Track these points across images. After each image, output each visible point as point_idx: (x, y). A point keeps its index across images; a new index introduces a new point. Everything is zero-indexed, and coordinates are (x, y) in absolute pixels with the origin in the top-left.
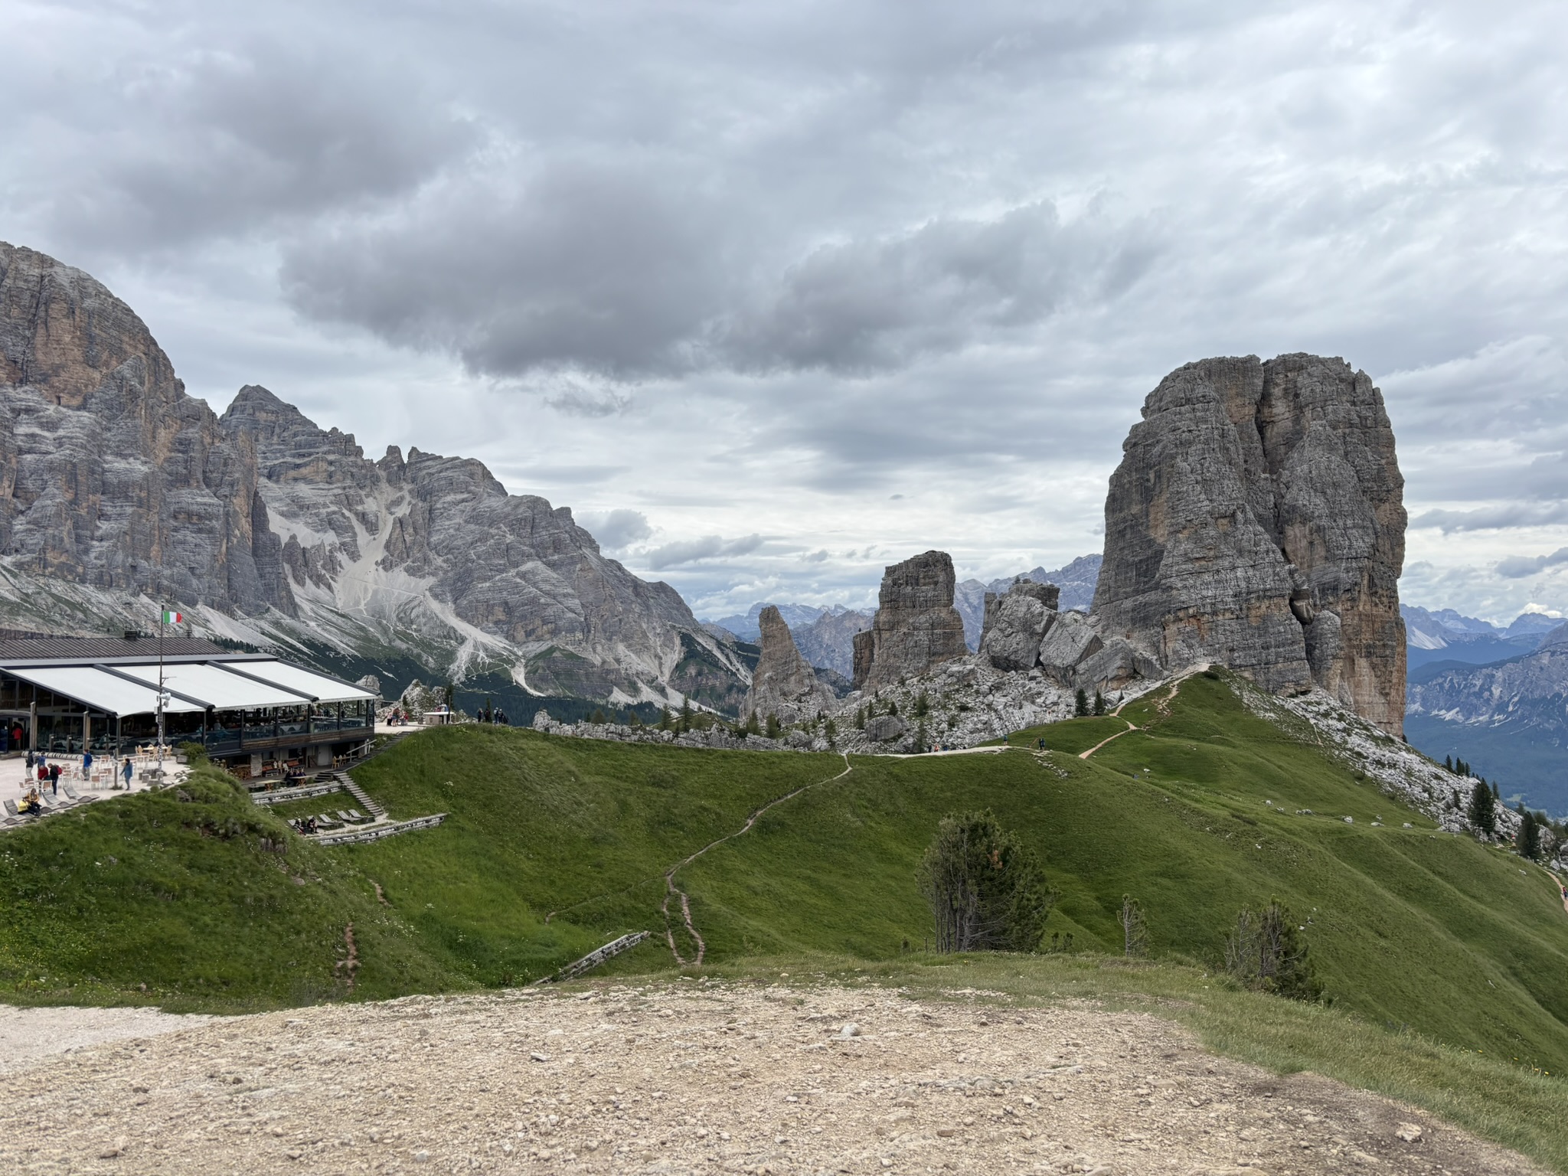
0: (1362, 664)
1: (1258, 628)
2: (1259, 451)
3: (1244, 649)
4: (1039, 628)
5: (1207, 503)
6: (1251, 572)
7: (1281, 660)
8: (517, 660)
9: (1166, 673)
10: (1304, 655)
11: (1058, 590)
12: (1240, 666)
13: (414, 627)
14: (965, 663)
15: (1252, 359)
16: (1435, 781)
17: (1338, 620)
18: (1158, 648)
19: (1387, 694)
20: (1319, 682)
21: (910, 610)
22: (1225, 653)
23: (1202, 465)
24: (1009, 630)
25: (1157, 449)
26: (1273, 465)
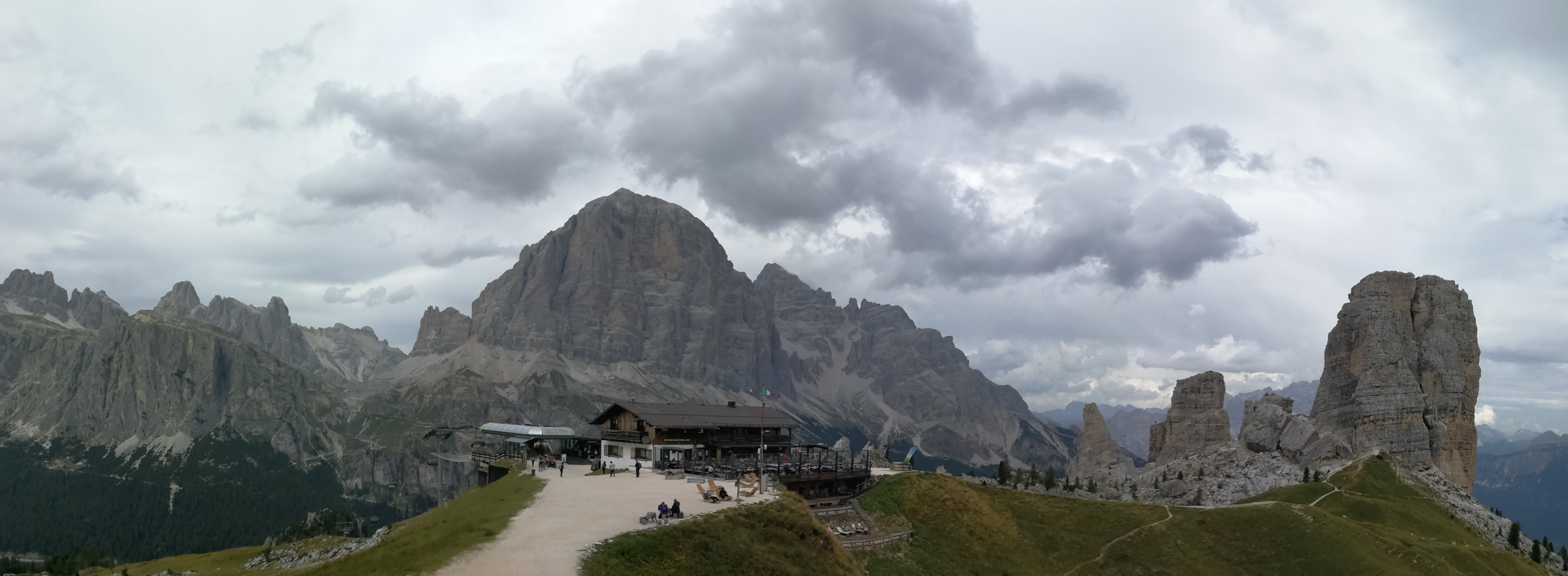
0: (1456, 453)
1: (1406, 430)
2: (1411, 328)
3: (1398, 442)
4: (1280, 425)
5: (1383, 354)
6: (1404, 397)
7: (1416, 449)
8: (917, 432)
9: (1355, 456)
10: (1428, 447)
11: (1292, 402)
12: (1395, 453)
13: (861, 409)
14: (1229, 446)
15: (1410, 275)
16: (1490, 521)
17: (1446, 427)
18: (1351, 440)
19: (1467, 471)
20: (1435, 463)
21: (1193, 410)
22: (1388, 444)
23: (1382, 332)
24: (1261, 426)
25: (1357, 320)
26: (1418, 337)
